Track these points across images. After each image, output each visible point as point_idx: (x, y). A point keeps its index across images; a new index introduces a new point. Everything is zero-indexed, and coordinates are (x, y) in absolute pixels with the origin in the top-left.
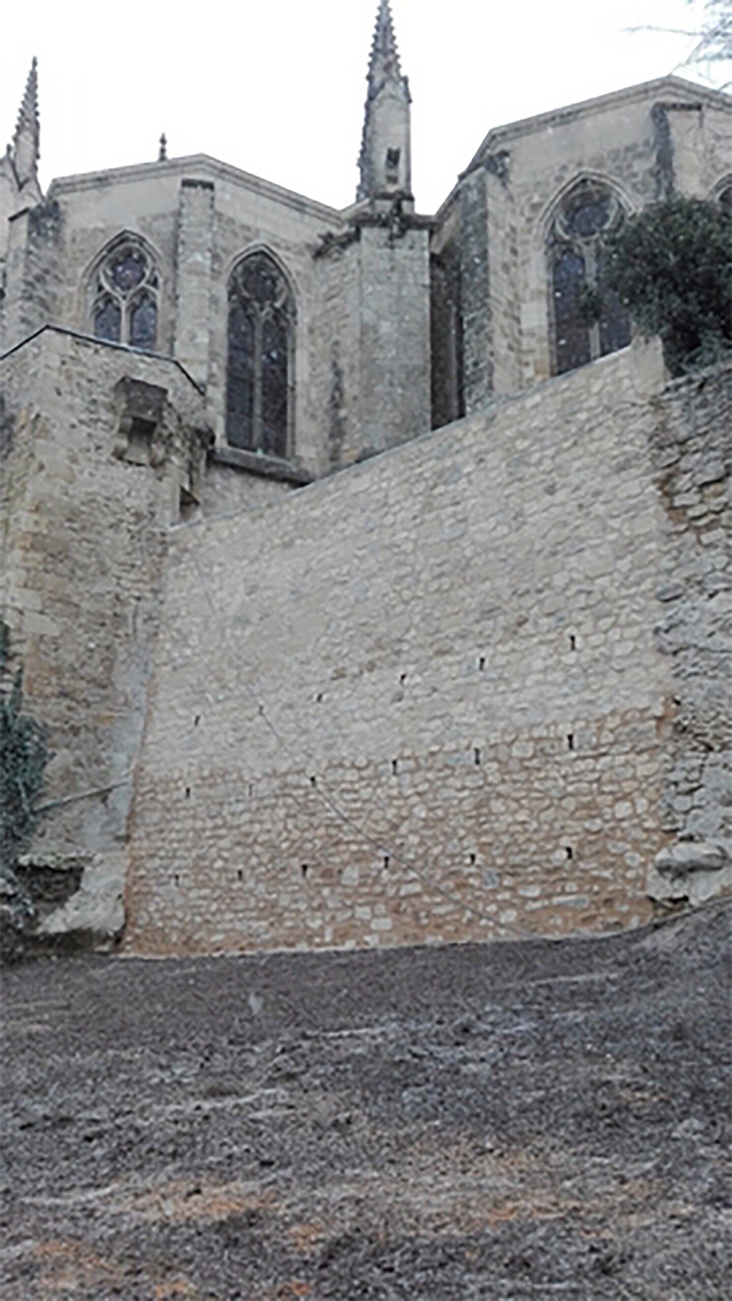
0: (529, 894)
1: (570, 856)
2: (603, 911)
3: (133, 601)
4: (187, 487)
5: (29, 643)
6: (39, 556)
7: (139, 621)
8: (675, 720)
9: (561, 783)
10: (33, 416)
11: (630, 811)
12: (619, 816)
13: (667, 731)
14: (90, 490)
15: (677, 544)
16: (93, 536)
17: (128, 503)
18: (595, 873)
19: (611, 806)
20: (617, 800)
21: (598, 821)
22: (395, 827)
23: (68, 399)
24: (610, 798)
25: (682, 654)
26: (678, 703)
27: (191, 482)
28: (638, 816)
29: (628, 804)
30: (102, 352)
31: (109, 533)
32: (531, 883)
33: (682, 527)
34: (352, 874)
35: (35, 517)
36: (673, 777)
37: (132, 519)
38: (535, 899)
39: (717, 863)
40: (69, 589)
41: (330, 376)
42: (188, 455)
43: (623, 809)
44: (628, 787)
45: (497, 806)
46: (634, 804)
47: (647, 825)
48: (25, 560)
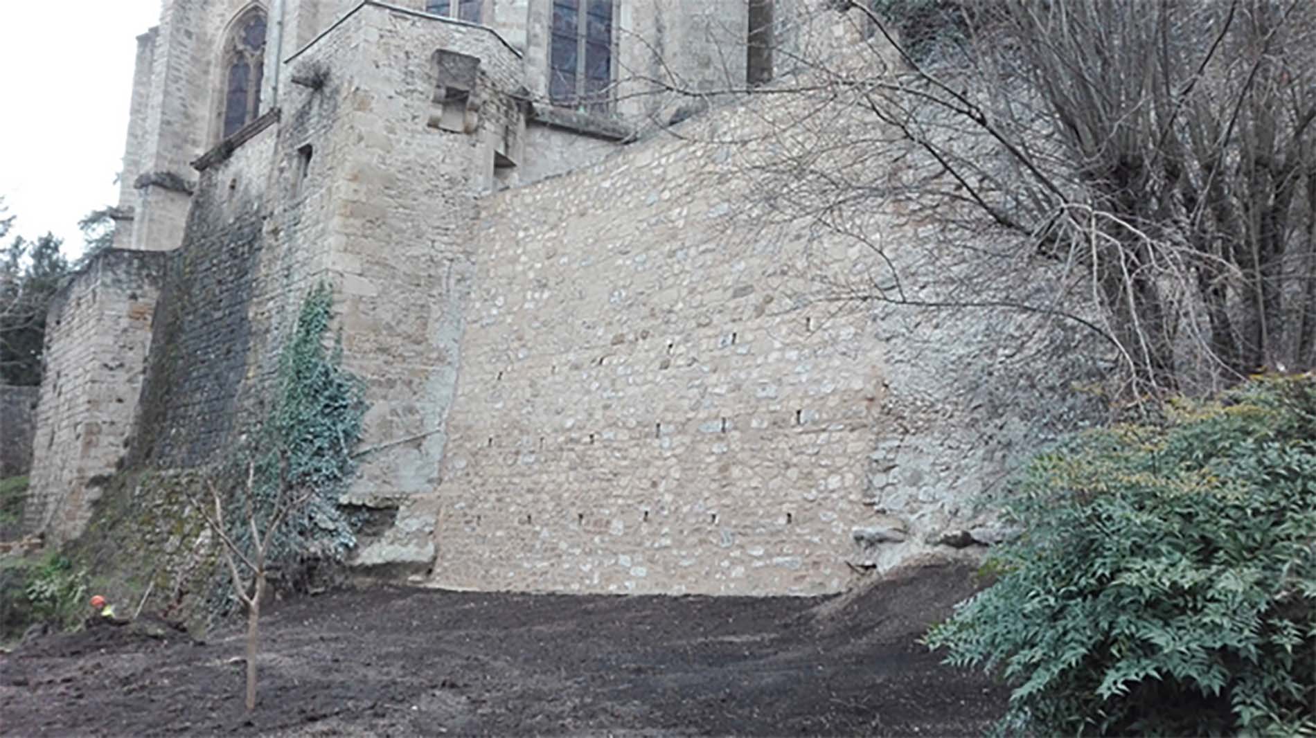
0: (755, 553)
1: (789, 521)
2: (811, 572)
3: (447, 263)
4: (501, 151)
5: (348, 303)
6: (358, 222)
7: (452, 281)
8: (882, 403)
9: (788, 453)
10: (353, 89)
11: (839, 484)
12: (831, 487)
13: (875, 412)
14: (407, 158)
15: (898, 235)
16: (409, 202)
17: (444, 169)
18: (808, 537)
19: (825, 479)
20: (831, 472)
21: (814, 492)
22: (654, 484)
23: (387, 70)
24: (825, 470)
25: (893, 341)
26: (886, 386)
27: (507, 146)
28: (846, 488)
29: (839, 477)
30: (418, 24)
31: (424, 199)
32: (758, 543)
33: (903, 220)
34: (617, 526)
35: (354, 186)
36: (875, 456)
37: (447, 185)
38: (759, 558)
39: (900, 536)
40: (386, 253)
41: (653, 31)
42: (503, 120)
43: (834, 481)
44: (840, 462)
45: (736, 472)
46: (843, 478)
47: (852, 497)
48: (346, 226)
